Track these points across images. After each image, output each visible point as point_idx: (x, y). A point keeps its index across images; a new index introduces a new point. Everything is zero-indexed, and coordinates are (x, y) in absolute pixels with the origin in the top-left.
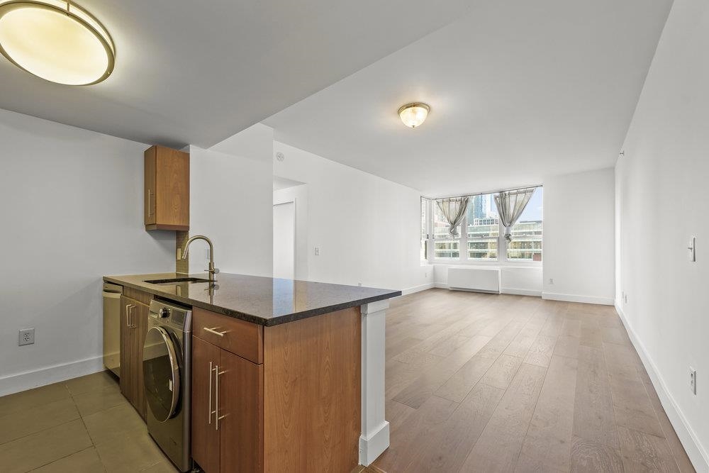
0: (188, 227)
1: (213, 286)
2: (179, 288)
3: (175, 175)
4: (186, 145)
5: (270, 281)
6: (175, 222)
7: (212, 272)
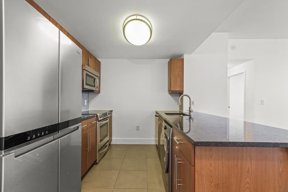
0: (183, 91)
1: (191, 118)
2: (180, 117)
3: (178, 69)
4: (182, 55)
5: (226, 120)
6: (178, 89)
7: (190, 111)
